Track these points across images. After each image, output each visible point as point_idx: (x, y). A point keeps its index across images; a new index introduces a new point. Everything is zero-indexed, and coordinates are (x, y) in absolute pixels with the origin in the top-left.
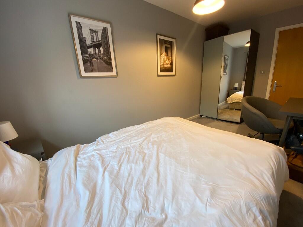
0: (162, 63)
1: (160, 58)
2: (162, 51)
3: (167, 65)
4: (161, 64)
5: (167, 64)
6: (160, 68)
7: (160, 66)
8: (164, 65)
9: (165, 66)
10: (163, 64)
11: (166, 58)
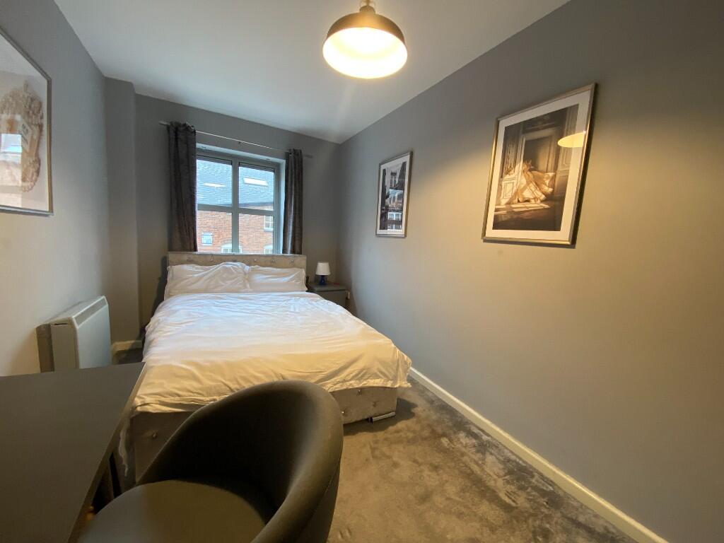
0: (504, 201)
1: (500, 185)
2: (511, 161)
3: (528, 205)
4: (498, 204)
5: (528, 201)
6: (496, 217)
7: (497, 210)
8: (513, 206)
9: (518, 207)
10: (508, 203)
11: (524, 181)
